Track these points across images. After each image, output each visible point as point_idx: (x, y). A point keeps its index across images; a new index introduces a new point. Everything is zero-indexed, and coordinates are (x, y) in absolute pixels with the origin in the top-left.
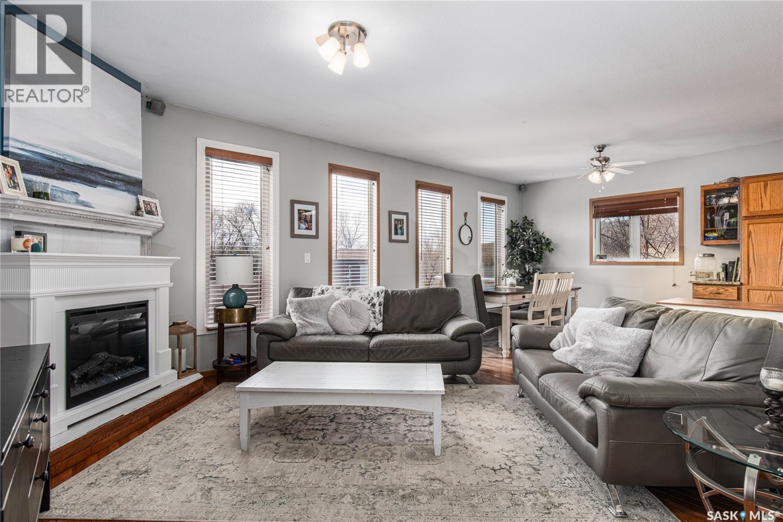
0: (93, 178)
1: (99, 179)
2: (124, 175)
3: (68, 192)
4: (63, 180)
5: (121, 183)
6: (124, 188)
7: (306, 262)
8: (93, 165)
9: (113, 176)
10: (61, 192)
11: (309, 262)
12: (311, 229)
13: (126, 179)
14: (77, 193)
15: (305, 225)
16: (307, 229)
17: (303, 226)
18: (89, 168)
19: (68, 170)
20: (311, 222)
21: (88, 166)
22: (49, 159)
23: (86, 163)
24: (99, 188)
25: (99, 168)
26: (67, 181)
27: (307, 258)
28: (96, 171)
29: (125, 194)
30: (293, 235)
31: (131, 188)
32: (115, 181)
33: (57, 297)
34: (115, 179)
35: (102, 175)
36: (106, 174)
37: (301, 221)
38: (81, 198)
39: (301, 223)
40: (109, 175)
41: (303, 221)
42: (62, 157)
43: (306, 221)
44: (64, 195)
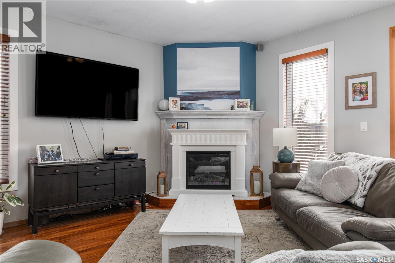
0: (211, 96)
1: (214, 96)
2: (228, 91)
3: (199, 105)
4: (197, 100)
5: (226, 95)
6: (228, 97)
7: (361, 130)
8: (211, 91)
9: (221, 93)
10: (196, 105)
11: (366, 130)
12: (367, 99)
13: (229, 93)
14: (203, 104)
15: (360, 96)
16: (362, 99)
17: (358, 98)
18: (209, 93)
19: (199, 96)
20: (367, 92)
21: (208, 92)
22: (191, 94)
23: (207, 91)
24: (214, 100)
25: (214, 91)
26: (199, 100)
27: (364, 127)
28: (212, 93)
29: (229, 100)
30: (348, 107)
31: (232, 96)
32: (222, 95)
33: (181, 146)
34: (222, 94)
35: (216, 94)
36: (217, 93)
37: (356, 93)
38: (205, 106)
39: (356, 95)
40: (219, 93)
41: (358, 93)
42: (196, 92)
43: (361, 92)
44: (197, 106)
